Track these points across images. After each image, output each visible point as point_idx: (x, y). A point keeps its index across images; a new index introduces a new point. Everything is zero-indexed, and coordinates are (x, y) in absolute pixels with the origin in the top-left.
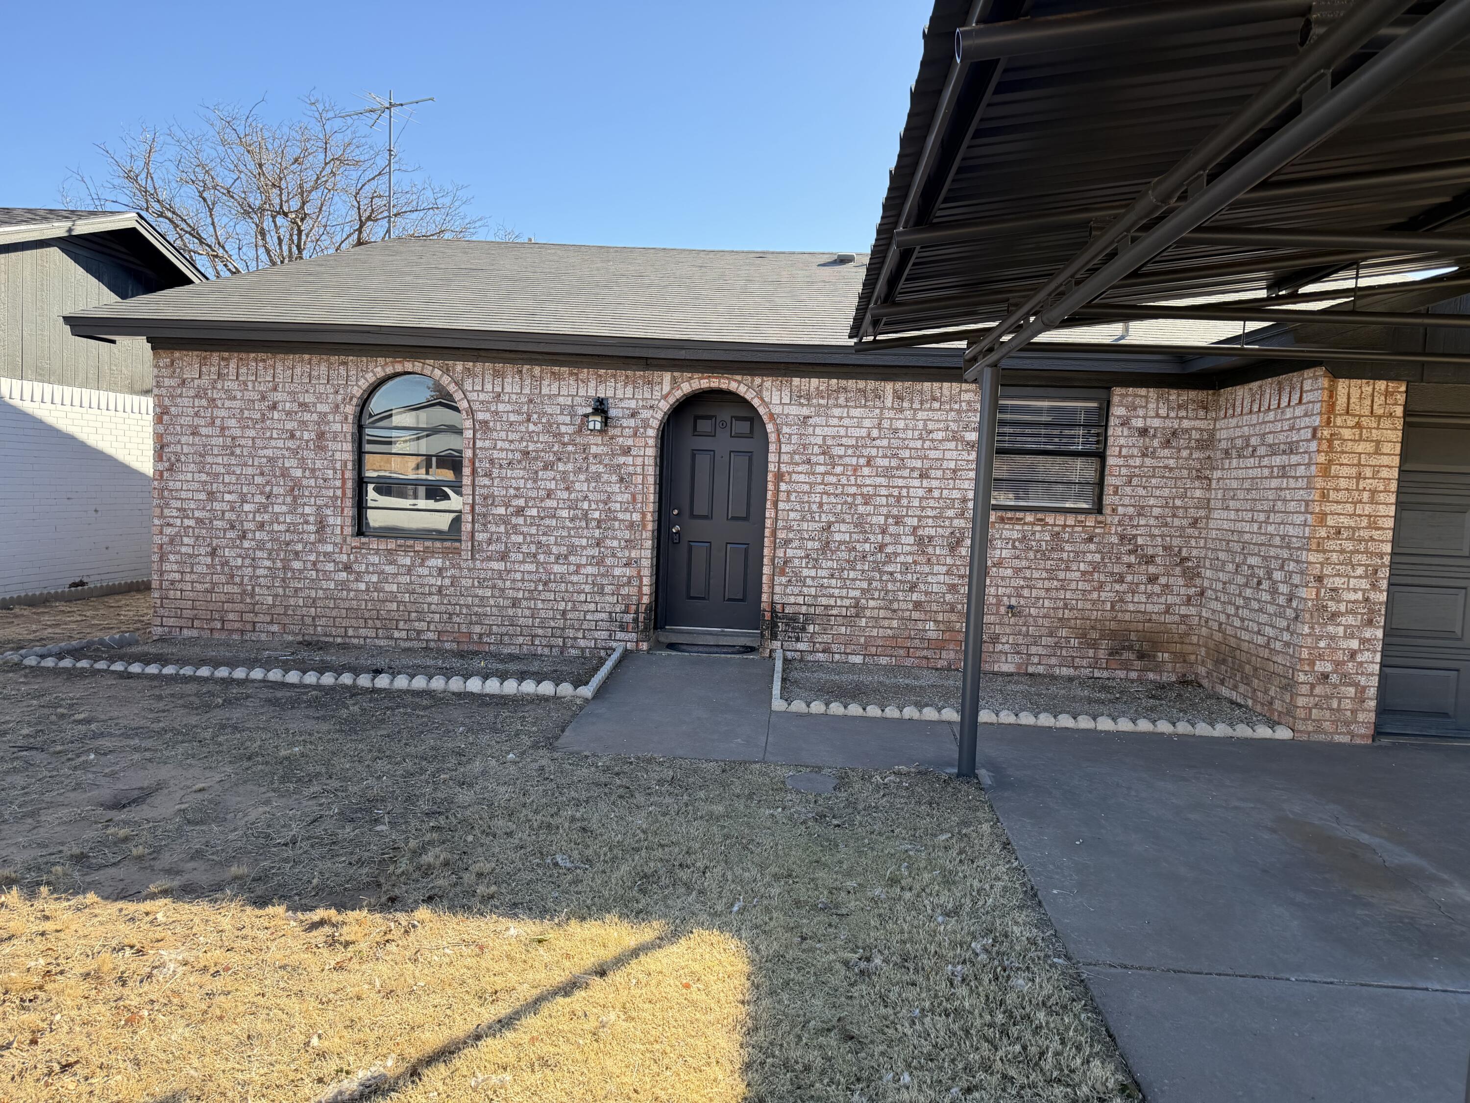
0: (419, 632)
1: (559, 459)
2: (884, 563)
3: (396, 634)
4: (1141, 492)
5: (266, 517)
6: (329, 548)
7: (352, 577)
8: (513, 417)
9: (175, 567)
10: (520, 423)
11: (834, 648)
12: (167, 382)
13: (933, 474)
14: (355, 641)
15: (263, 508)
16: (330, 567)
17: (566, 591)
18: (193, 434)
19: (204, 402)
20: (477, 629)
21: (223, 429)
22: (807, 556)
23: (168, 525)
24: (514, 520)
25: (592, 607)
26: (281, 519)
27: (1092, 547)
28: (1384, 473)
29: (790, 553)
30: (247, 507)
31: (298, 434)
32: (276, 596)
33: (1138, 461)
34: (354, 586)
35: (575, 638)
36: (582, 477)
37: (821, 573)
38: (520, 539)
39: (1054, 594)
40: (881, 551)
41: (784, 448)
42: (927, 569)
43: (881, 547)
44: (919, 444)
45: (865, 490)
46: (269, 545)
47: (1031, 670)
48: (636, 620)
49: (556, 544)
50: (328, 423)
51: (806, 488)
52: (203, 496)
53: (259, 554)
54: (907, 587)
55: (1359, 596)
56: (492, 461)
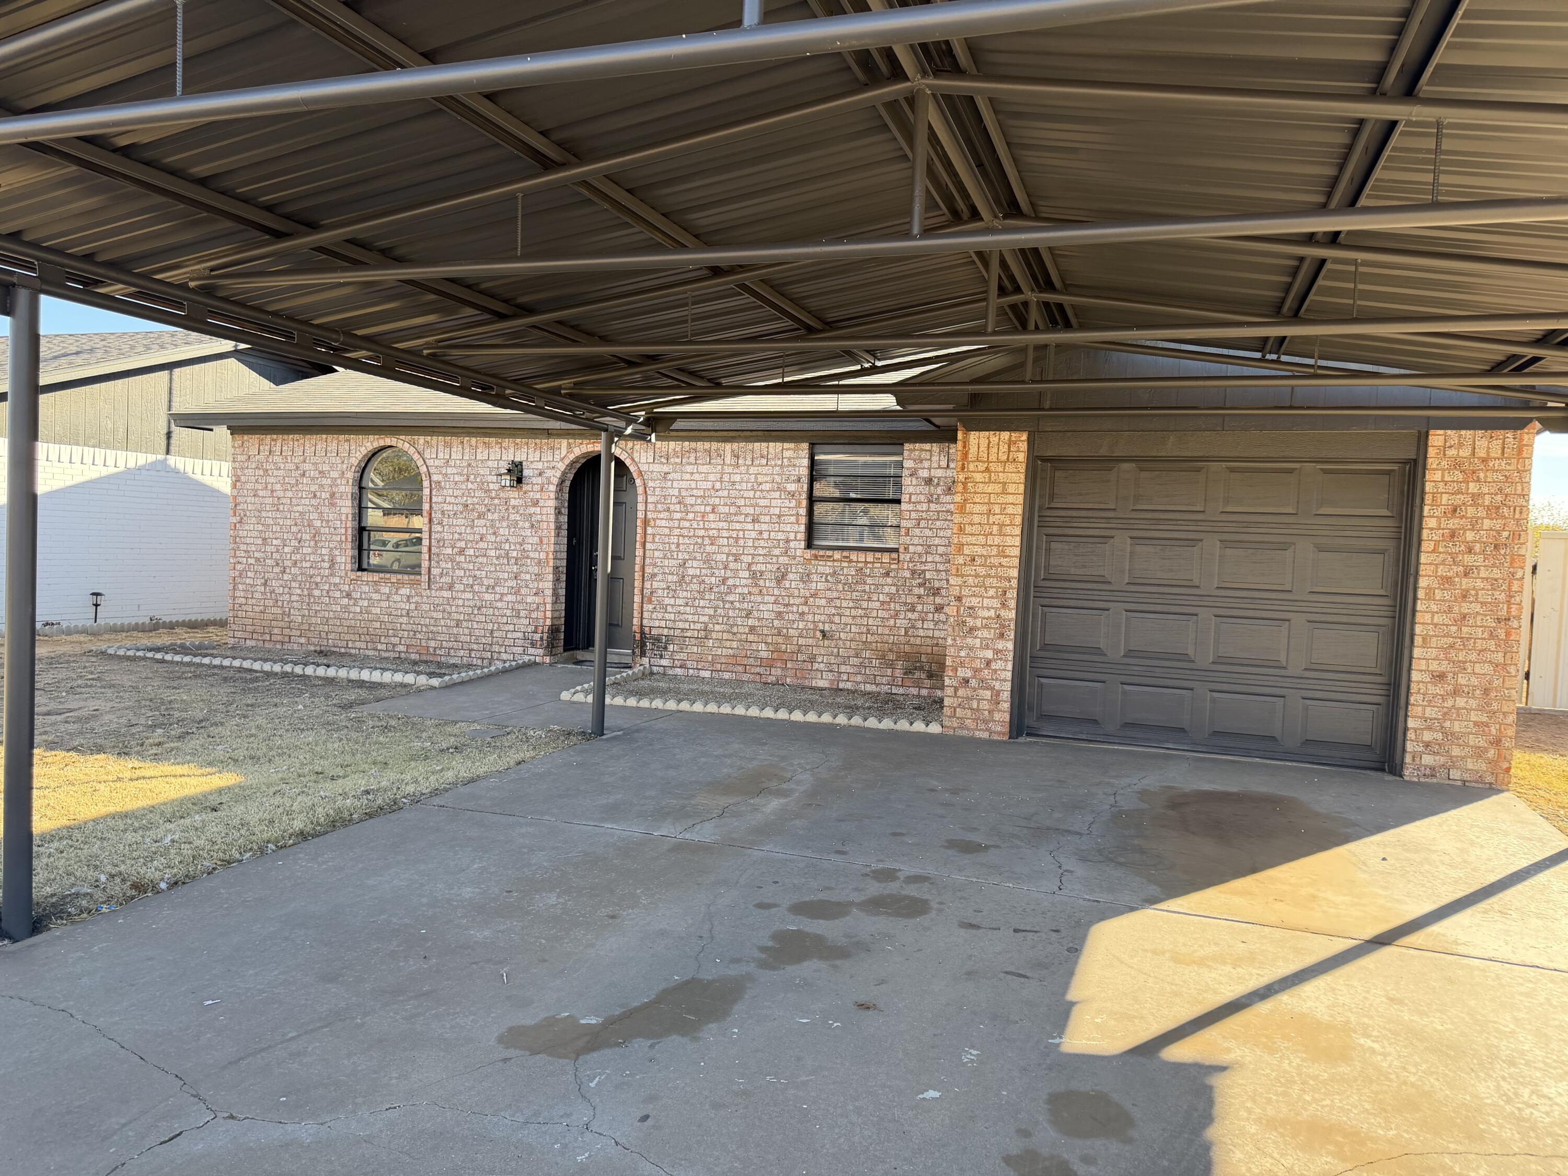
0: (394, 645)
1: (489, 510)
2: (727, 594)
3: (379, 647)
4: (928, 533)
5: (298, 556)
6: (337, 580)
7: (351, 602)
8: (457, 478)
9: (242, 594)
10: (462, 482)
11: (689, 664)
12: (240, 458)
13: (762, 519)
14: (353, 651)
15: (296, 550)
16: (338, 594)
17: (494, 615)
18: (254, 496)
19: (261, 472)
20: (433, 644)
21: (272, 491)
22: (668, 588)
23: (239, 562)
24: (458, 559)
25: (511, 627)
26: (308, 559)
27: (889, 580)
28: (1010, 510)
29: (655, 585)
30: (287, 549)
31: (318, 494)
32: (304, 616)
33: (925, 507)
34: (352, 609)
35: (500, 653)
36: (505, 524)
37: (680, 602)
38: (462, 573)
39: (858, 621)
40: (724, 584)
41: (650, 499)
42: (759, 599)
43: (724, 581)
44: (751, 494)
45: (711, 533)
46: (299, 578)
47: (841, 685)
48: (542, 638)
49: (486, 577)
50: (337, 485)
51: (667, 531)
52: (260, 541)
53: (294, 584)
54: (744, 614)
55: (992, 613)
56: (443, 512)
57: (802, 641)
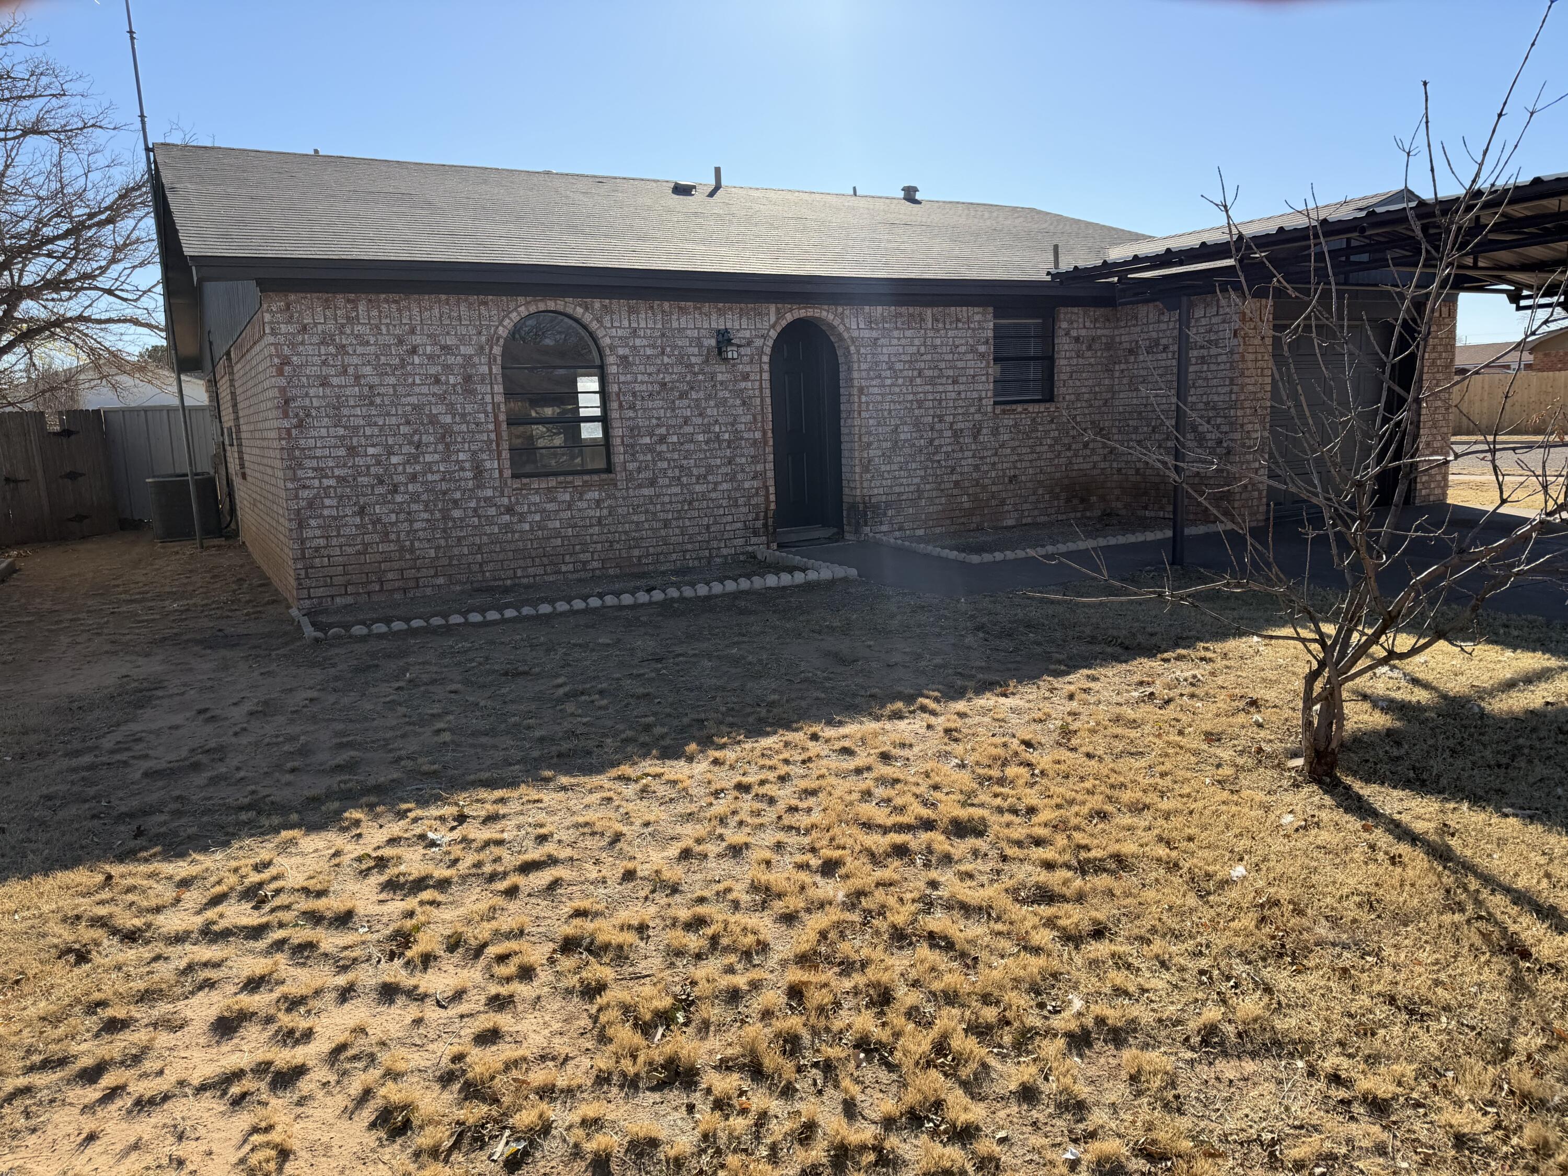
0: (585, 563)
1: (692, 388)
2: (934, 454)
3: (564, 568)
4: (1078, 383)
5: (418, 468)
6: (489, 493)
7: (515, 519)
8: (649, 352)
9: (318, 532)
10: (657, 356)
11: (906, 525)
12: (284, 328)
13: (960, 380)
14: (525, 581)
15: (413, 459)
16: (492, 511)
17: (708, 508)
18: (322, 385)
19: (332, 349)
20: (636, 552)
21: (357, 378)
22: (883, 454)
23: (304, 487)
24: (658, 448)
25: (730, 518)
26: (435, 469)
27: (1054, 426)
29: (872, 453)
30: (394, 460)
31: (443, 378)
32: (438, 548)
33: (1075, 361)
34: (517, 527)
35: (719, 548)
36: (712, 403)
38: (665, 465)
39: (1034, 464)
40: (931, 444)
41: (864, 366)
42: (960, 455)
43: (932, 441)
44: (950, 357)
45: (918, 397)
46: (424, 497)
47: (1024, 521)
48: (765, 525)
49: (696, 466)
50: (474, 365)
51: (879, 398)
52: (342, 452)
53: (414, 507)
54: (949, 470)
56: (634, 394)
57: (994, 488)
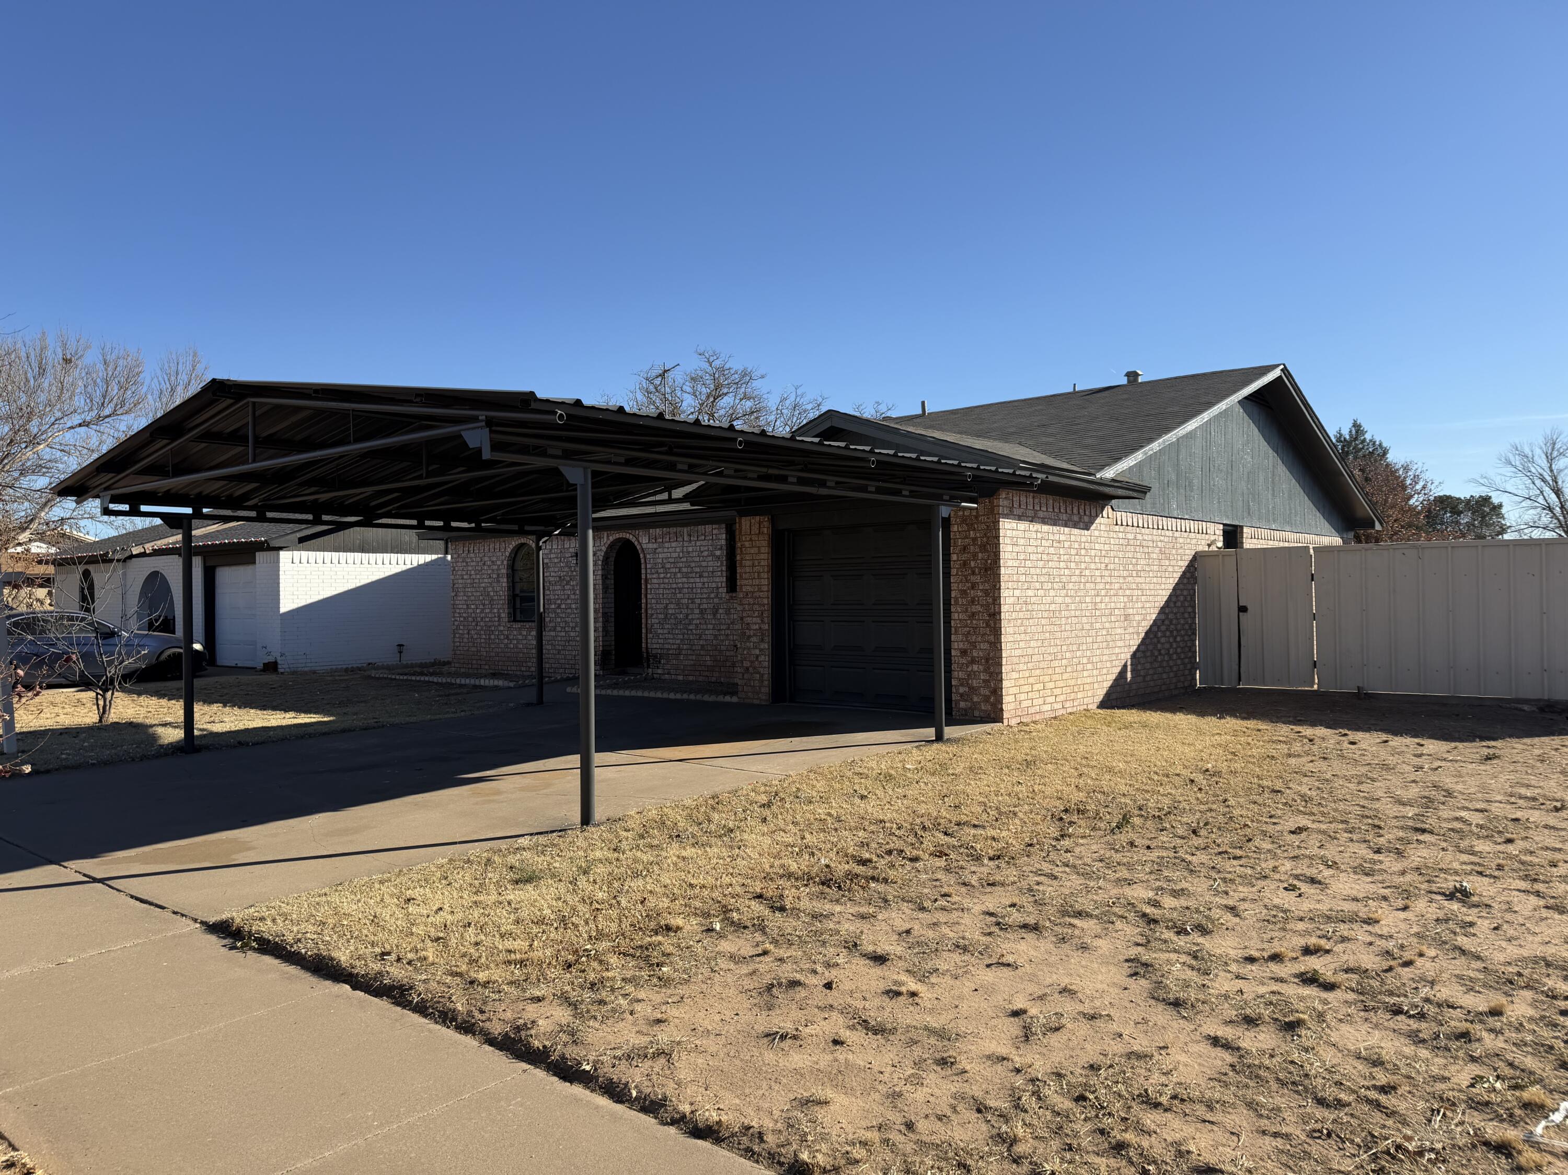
2: (688, 625)
5: (484, 615)
6: (502, 628)
7: (509, 642)
8: (556, 561)
10: (558, 563)
11: (672, 671)
13: (706, 574)
15: (482, 611)
19: (465, 564)
21: (470, 575)
22: (659, 623)
23: (456, 620)
24: (558, 611)
26: (488, 616)
28: (763, 563)
29: (653, 621)
30: (478, 611)
31: (492, 575)
32: (487, 652)
34: (509, 646)
37: (665, 631)
40: (687, 618)
41: (648, 566)
42: (705, 627)
43: (687, 615)
44: (697, 559)
45: (679, 586)
46: (484, 628)
50: (501, 569)
51: (657, 586)
52: (465, 607)
53: (482, 632)
54: (698, 637)
55: (757, 627)
56: (549, 582)
57: (728, 654)
